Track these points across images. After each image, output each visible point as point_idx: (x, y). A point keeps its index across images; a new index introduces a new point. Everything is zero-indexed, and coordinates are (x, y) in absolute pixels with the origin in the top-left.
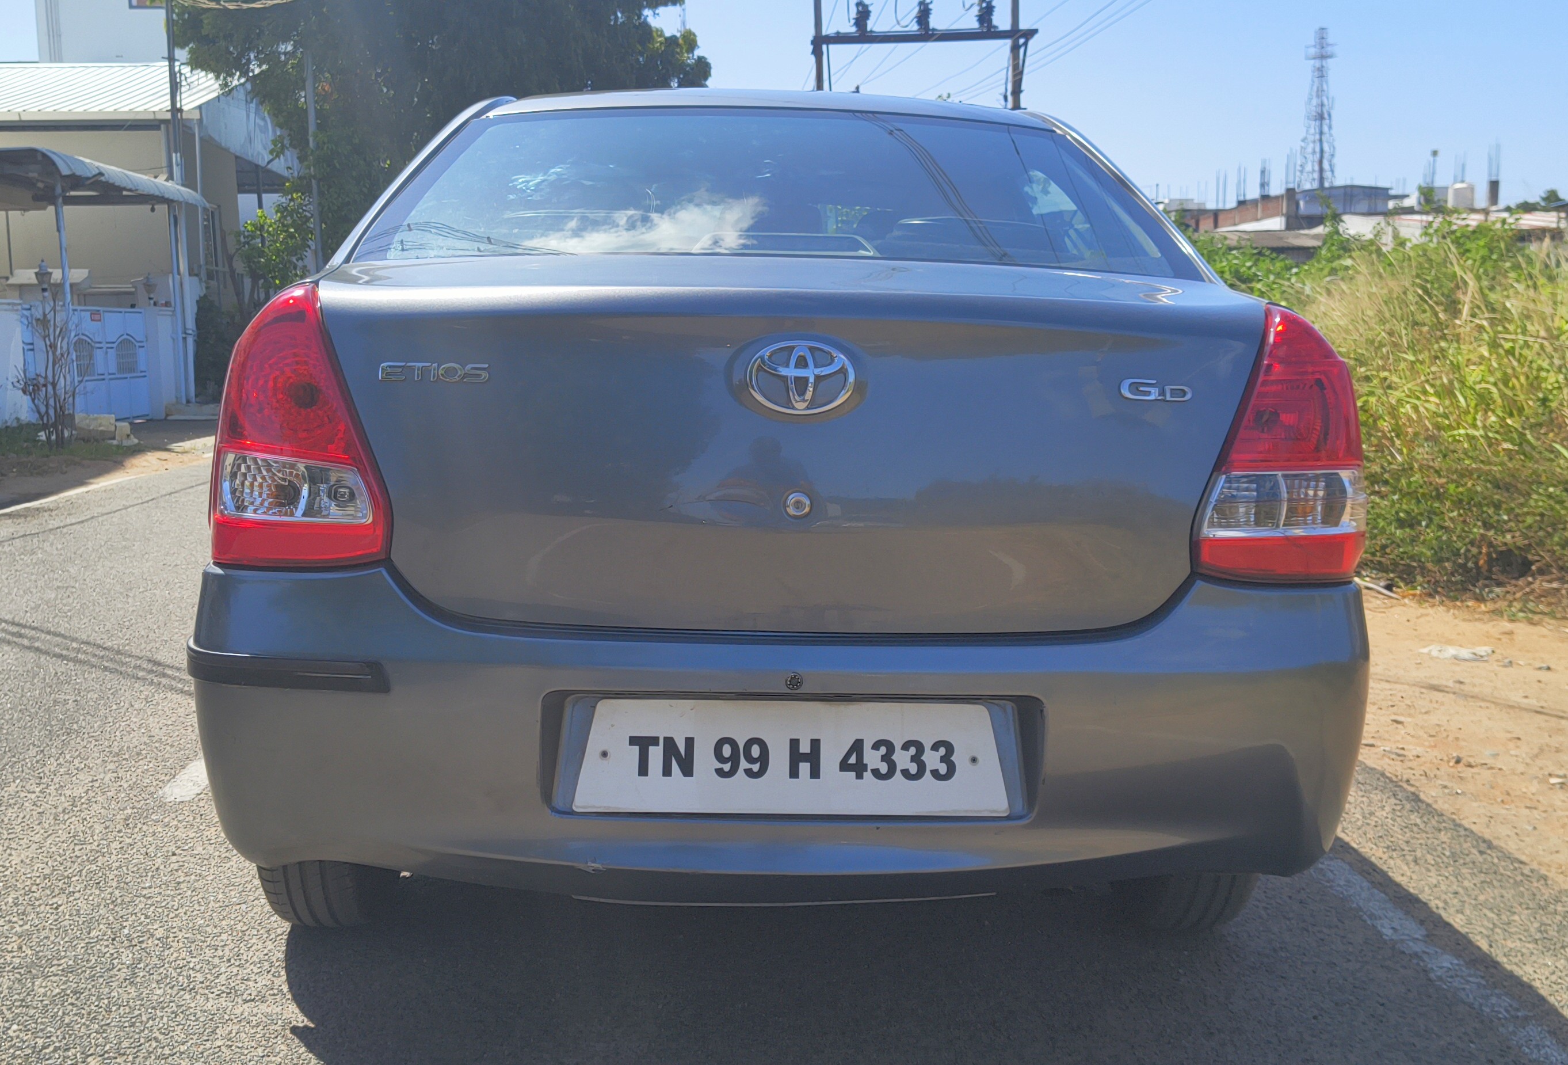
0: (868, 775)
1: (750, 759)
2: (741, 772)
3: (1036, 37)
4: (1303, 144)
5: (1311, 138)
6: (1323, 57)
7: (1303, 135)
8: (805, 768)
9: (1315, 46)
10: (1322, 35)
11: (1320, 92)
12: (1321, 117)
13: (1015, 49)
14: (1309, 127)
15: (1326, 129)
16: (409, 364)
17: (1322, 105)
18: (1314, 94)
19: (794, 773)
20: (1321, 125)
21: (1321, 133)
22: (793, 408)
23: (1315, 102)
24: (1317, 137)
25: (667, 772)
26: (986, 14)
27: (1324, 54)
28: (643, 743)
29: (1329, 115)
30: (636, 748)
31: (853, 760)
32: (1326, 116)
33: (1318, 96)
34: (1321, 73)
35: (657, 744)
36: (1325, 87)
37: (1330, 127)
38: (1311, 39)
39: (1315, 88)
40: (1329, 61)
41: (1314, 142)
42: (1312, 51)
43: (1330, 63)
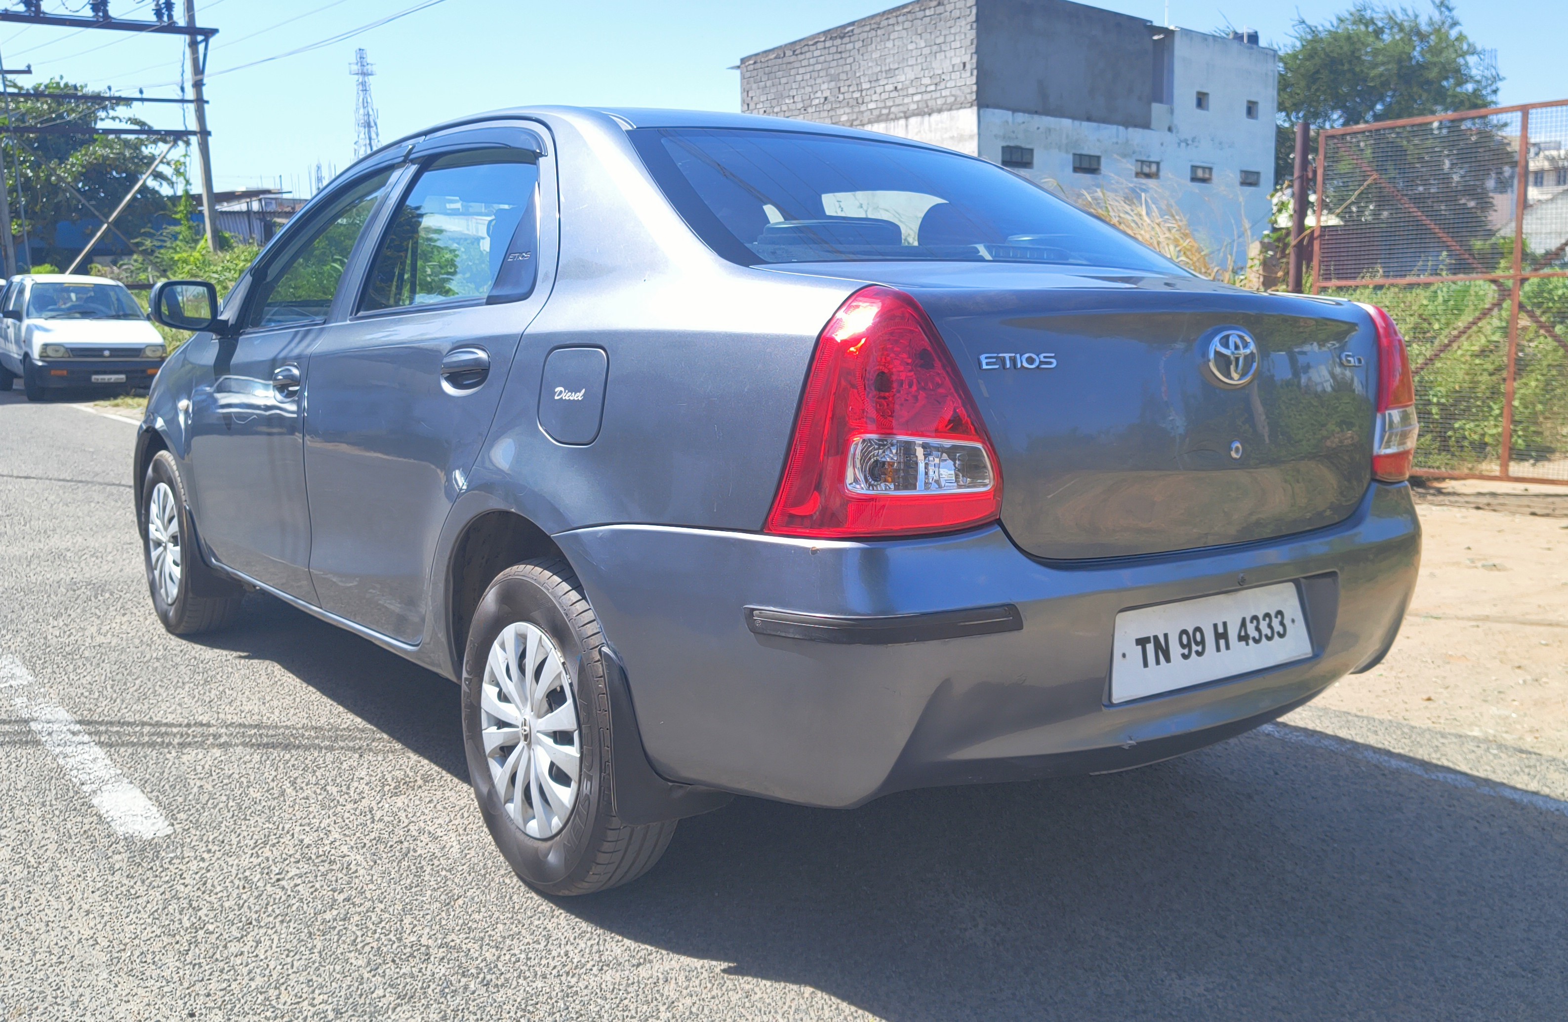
0: (1251, 642)
1: (1197, 644)
2: (1193, 654)
3: (217, 36)
4: (356, 147)
5: (362, 142)
6: (364, 74)
7: (356, 139)
8: (1222, 642)
9: (357, 64)
10: (361, 54)
11: (365, 104)
12: (368, 125)
13: (193, 45)
14: (359, 133)
15: (373, 136)
16: (1001, 355)
17: (368, 114)
18: (361, 105)
19: (1218, 649)
20: (369, 132)
21: (370, 139)
22: (1232, 379)
23: (362, 111)
24: (368, 142)
25: (1158, 662)
26: (164, 8)
27: (365, 71)
28: (1142, 642)
29: (376, 124)
30: (1140, 647)
31: (1243, 634)
32: (372, 124)
33: (364, 107)
34: (364, 88)
35: (1150, 642)
36: (369, 100)
37: (377, 135)
38: (353, 58)
39: (361, 100)
40: (370, 77)
41: (365, 145)
42: (355, 68)
43: (370, 79)
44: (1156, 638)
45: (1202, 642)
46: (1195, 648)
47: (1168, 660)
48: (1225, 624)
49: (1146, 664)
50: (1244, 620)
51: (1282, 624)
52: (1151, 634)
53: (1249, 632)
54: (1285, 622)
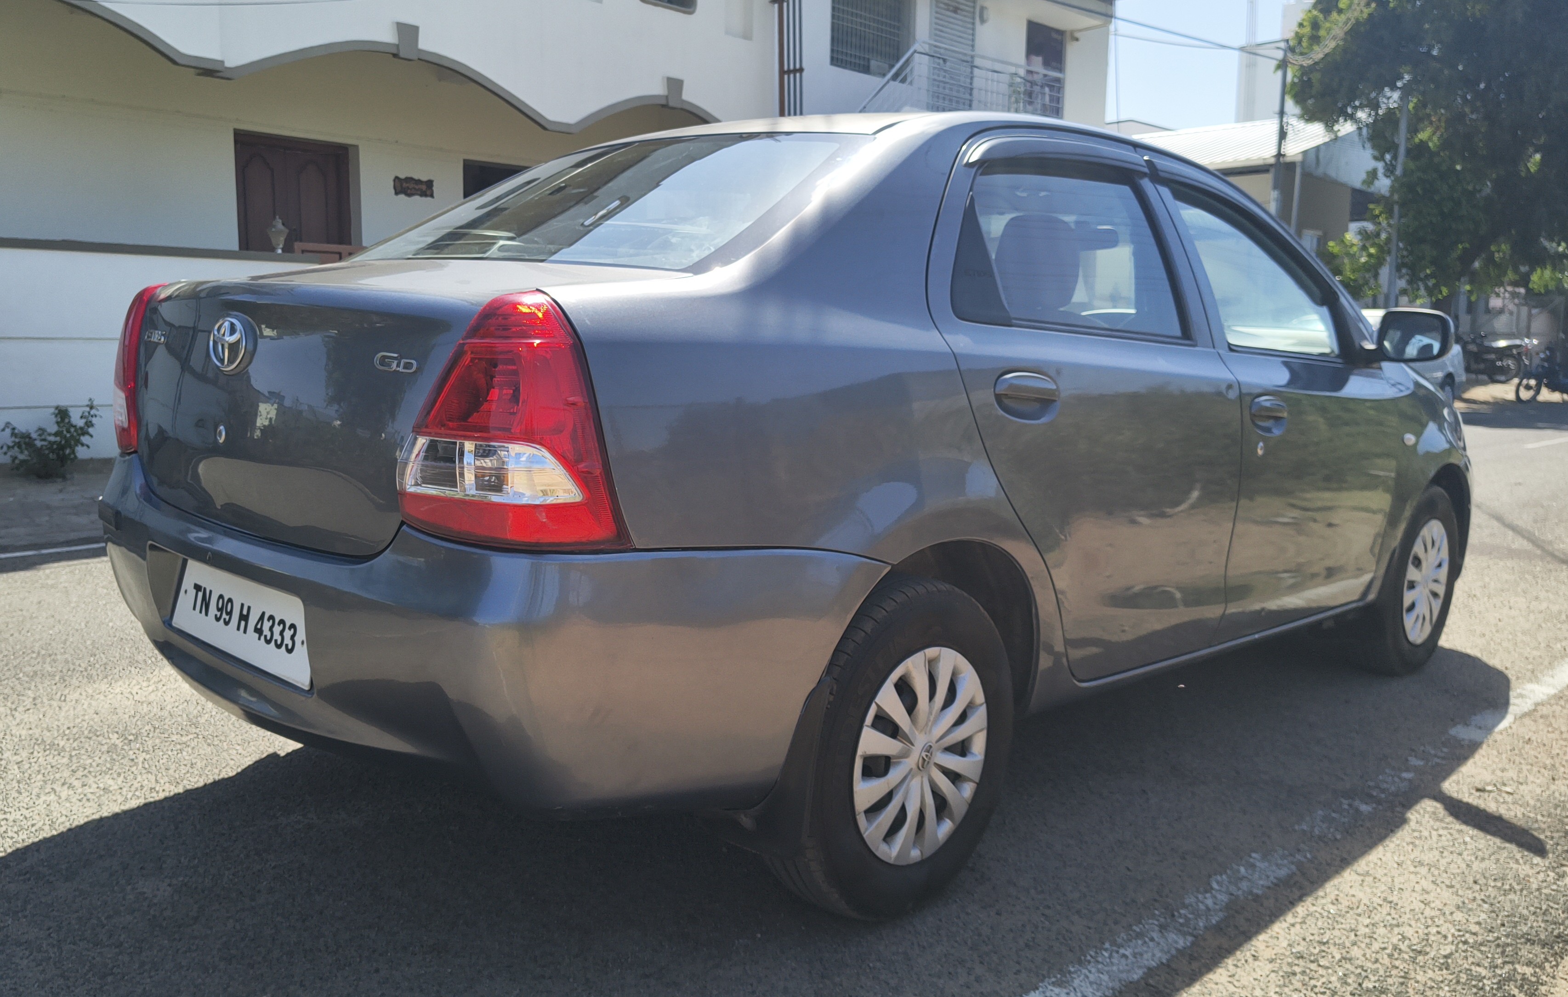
44: (205, 589)
45: (230, 614)
46: (224, 616)
47: (207, 614)
48: (249, 608)
49: (194, 608)
50: (263, 614)
51: (293, 638)
52: (203, 585)
53: (264, 628)
54: (296, 638)
